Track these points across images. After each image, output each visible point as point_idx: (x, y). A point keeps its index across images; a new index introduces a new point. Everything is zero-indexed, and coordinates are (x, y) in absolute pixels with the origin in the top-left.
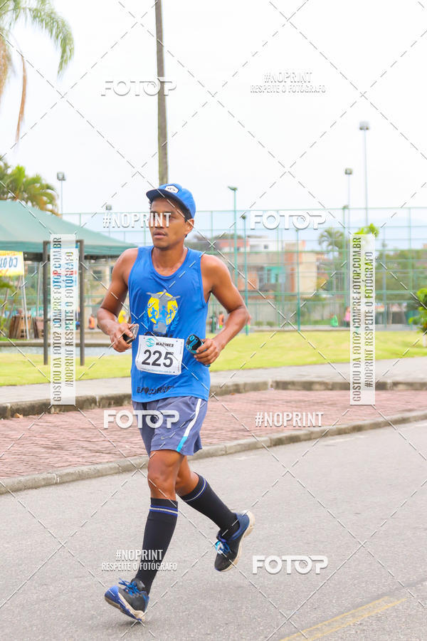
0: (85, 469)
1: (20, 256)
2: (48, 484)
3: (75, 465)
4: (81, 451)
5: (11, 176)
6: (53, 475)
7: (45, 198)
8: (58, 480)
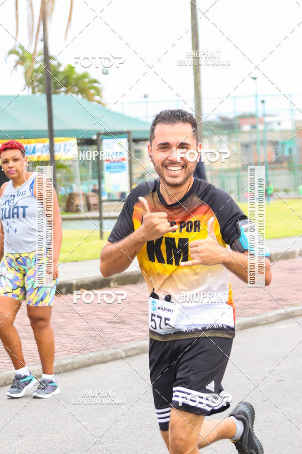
1: (74, 141)
2: (115, 358)
5: (64, 72)
6: (120, 351)
7: (92, 91)
8: (124, 354)
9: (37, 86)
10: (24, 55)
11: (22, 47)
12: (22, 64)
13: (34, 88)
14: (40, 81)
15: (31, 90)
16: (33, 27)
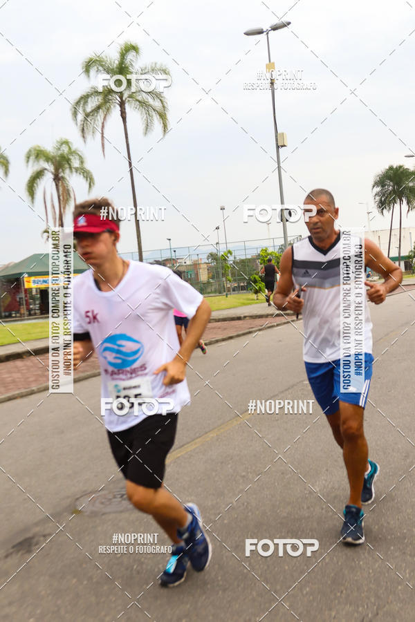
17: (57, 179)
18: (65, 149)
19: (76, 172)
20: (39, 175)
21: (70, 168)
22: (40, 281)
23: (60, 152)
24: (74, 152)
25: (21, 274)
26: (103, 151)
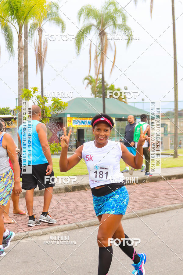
0: (171, 206)
2: (159, 212)
3: (167, 204)
4: (166, 199)
6: (161, 209)
8: (162, 210)
9: (97, 94)
10: (92, 80)
11: (91, 77)
12: (90, 84)
13: (96, 95)
14: (99, 92)
15: (94, 96)
16: (97, 67)
17: (102, 34)
18: (112, 8)
19: (119, 29)
20: (87, 30)
21: (114, 24)
22: (79, 122)
23: (107, 11)
24: (119, 11)
25: (65, 114)
26: (151, 12)
